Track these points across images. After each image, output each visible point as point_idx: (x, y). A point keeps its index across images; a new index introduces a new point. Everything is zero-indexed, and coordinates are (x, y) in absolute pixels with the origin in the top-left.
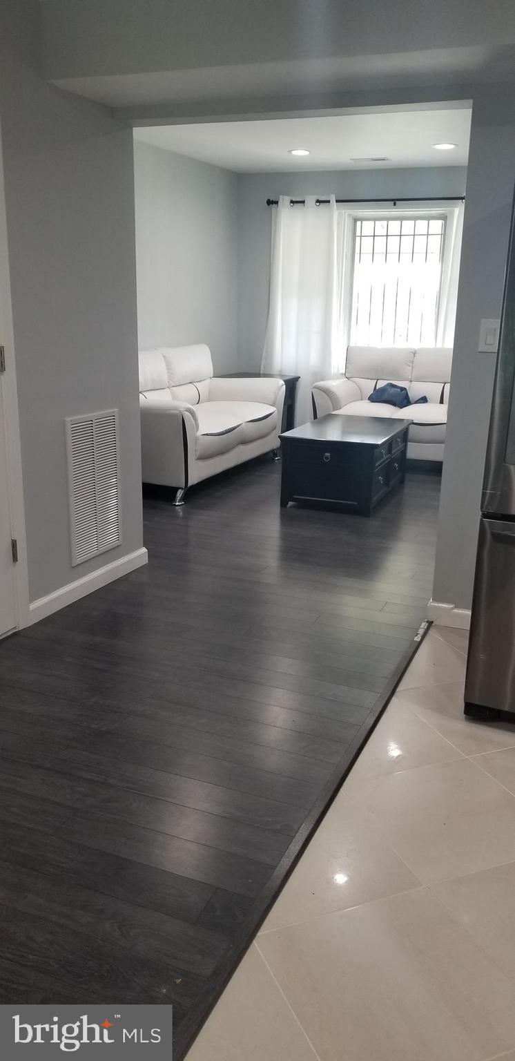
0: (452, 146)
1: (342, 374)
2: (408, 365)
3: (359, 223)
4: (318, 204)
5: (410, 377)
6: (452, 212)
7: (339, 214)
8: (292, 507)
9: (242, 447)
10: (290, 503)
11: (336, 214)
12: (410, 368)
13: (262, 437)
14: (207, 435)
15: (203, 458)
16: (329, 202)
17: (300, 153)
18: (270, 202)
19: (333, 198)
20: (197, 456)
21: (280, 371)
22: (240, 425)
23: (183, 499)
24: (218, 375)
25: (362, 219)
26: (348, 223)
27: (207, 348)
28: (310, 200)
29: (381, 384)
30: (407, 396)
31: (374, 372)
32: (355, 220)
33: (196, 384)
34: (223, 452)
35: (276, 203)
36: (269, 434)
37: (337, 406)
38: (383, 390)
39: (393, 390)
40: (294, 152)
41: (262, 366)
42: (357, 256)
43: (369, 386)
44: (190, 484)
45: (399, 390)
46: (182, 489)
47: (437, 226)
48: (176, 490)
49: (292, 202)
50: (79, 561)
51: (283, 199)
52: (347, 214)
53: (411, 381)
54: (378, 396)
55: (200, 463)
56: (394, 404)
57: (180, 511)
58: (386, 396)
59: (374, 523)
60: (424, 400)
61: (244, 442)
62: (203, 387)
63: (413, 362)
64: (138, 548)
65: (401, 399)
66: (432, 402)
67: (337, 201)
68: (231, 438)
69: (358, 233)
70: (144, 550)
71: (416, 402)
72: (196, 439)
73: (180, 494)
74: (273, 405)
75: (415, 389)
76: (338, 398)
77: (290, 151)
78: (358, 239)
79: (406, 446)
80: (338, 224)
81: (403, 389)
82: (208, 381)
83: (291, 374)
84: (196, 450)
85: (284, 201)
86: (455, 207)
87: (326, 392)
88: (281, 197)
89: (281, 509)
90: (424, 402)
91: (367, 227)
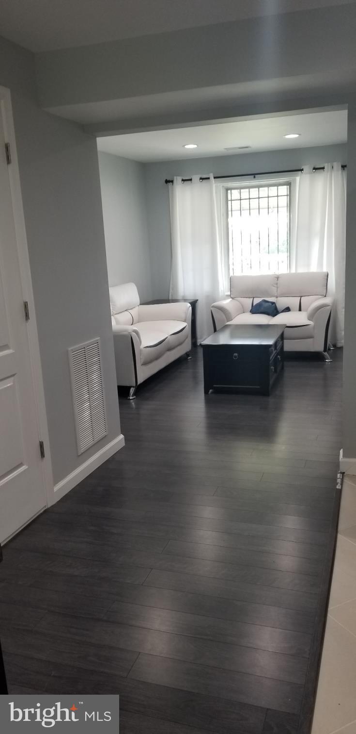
0: (297, 136)
1: (227, 296)
2: (274, 286)
3: (229, 191)
4: (201, 180)
5: (276, 294)
6: (295, 180)
7: (216, 186)
8: (212, 393)
9: (168, 353)
10: (211, 391)
11: (214, 185)
12: (276, 288)
13: (180, 344)
14: (147, 347)
15: (145, 363)
16: (209, 178)
17: (191, 146)
18: (167, 182)
19: (211, 176)
20: (142, 363)
21: (183, 297)
22: (167, 338)
23: (135, 394)
24: (143, 303)
25: (231, 189)
26: (222, 192)
27: (134, 285)
28: (196, 178)
29: (257, 301)
30: (276, 308)
31: (250, 293)
32: (227, 190)
33: (129, 311)
34: (157, 357)
35: (172, 182)
36: (184, 342)
37: (229, 318)
38: (259, 305)
39: (267, 304)
40: (186, 147)
41: (170, 294)
42: (230, 213)
43: (248, 303)
44: (139, 383)
45: (271, 304)
46: (134, 387)
47: (284, 190)
48: (129, 388)
49: (183, 180)
50: (82, 450)
51: (176, 178)
52: (221, 186)
53: (277, 297)
54: (256, 309)
55: (144, 367)
56: (268, 314)
57: (133, 403)
58: (262, 309)
59: (271, 400)
60: (288, 309)
61: (170, 349)
62: (134, 312)
63: (277, 284)
64: (118, 435)
65: (273, 310)
66: (294, 311)
67: (215, 178)
68: (163, 347)
69: (229, 198)
70: (122, 436)
71: (283, 311)
72: (141, 350)
73: (132, 391)
74: (185, 321)
75: (282, 302)
76: (230, 313)
77: (184, 146)
78: (230, 202)
79: (283, 343)
80: (216, 193)
81: (273, 303)
82: (137, 308)
83: (192, 298)
84: (141, 358)
85: (178, 180)
86: (297, 176)
87: (221, 309)
88: (175, 177)
89: (205, 395)
90: (288, 311)
91: (235, 194)
